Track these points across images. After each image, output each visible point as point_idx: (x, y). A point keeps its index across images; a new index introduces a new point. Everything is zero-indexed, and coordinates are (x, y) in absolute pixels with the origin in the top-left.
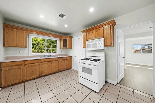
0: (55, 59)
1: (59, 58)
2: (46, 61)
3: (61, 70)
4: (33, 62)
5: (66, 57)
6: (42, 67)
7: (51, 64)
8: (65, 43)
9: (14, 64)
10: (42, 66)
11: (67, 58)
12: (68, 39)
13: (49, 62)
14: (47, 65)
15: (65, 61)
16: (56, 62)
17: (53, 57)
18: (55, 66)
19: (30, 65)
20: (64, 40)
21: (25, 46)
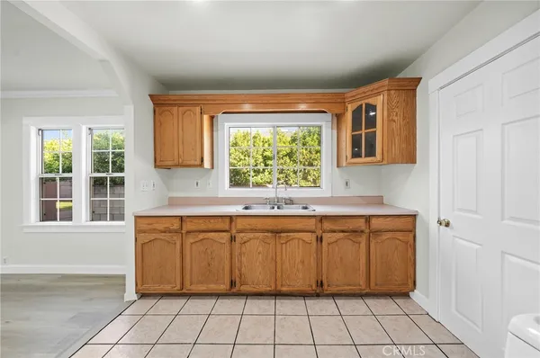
0: (299, 225)
1: (323, 218)
2: (259, 226)
3: (334, 289)
4: (211, 226)
5: (368, 218)
6: (240, 254)
7: (279, 246)
8: (363, 132)
9: (161, 227)
10: (243, 249)
11: (375, 223)
12: (379, 101)
13: (270, 234)
14: (260, 249)
15: (363, 239)
16: (308, 237)
17: (299, 211)
18: (303, 262)
19: (201, 236)
20: (357, 113)
21: (198, 162)
